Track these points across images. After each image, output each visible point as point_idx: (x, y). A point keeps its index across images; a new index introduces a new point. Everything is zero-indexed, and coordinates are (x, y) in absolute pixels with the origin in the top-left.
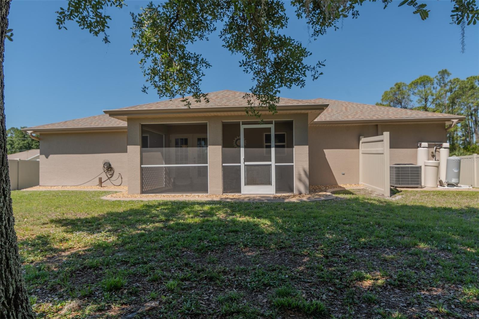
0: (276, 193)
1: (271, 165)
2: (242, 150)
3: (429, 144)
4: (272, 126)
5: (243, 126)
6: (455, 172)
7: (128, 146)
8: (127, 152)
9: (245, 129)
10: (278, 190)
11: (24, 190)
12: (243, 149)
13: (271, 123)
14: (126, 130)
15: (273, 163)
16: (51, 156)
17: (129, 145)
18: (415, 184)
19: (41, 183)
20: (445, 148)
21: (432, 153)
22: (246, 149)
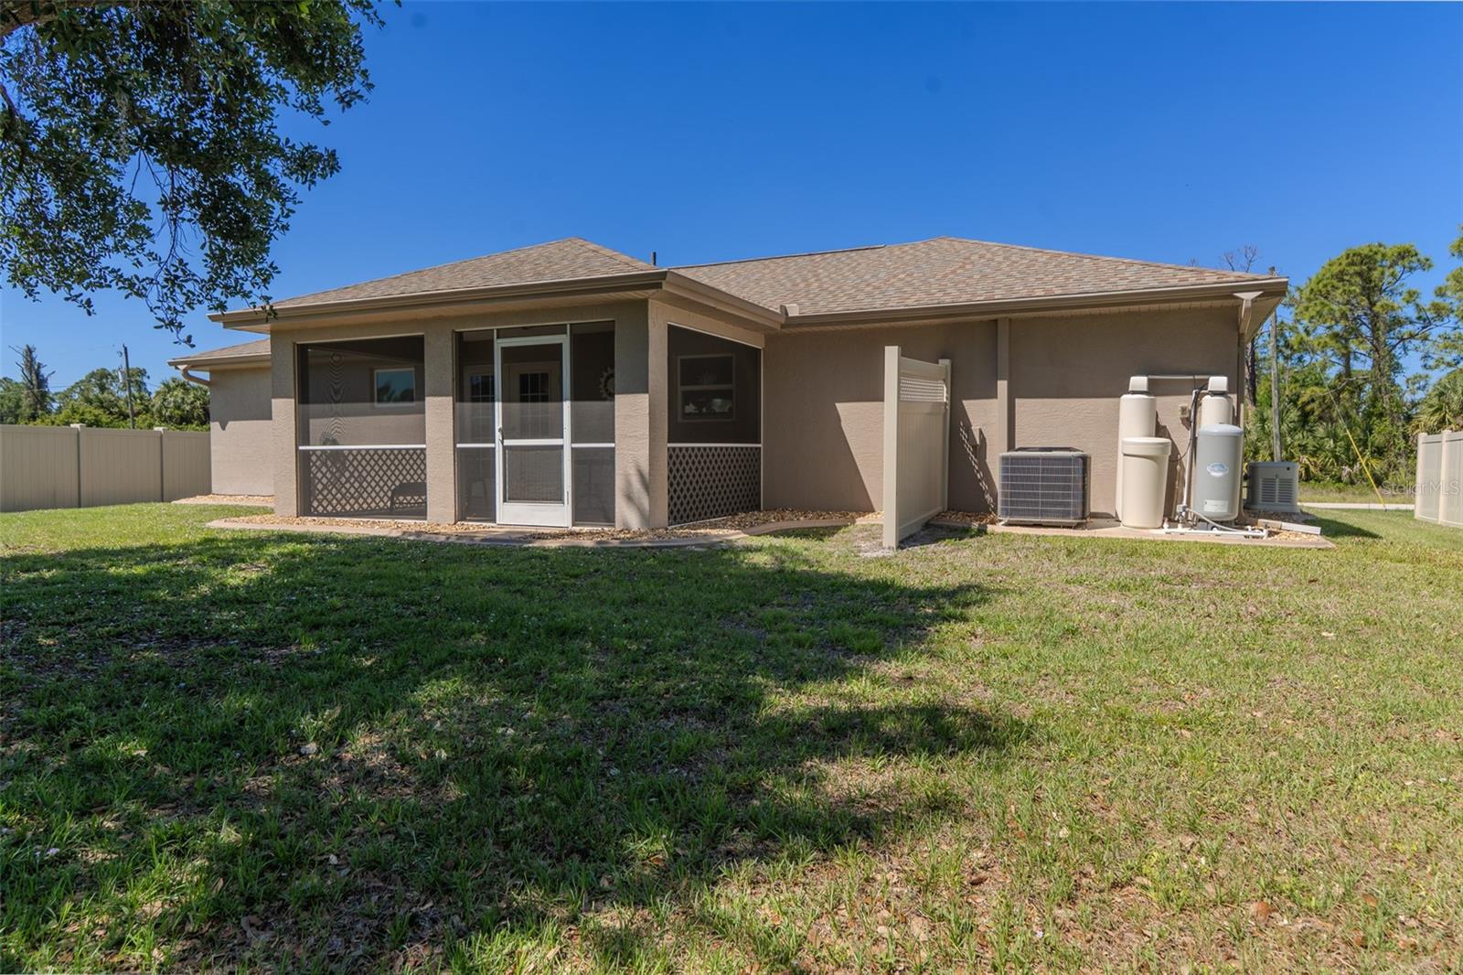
0: (573, 525)
1: (562, 447)
2: (498, 406)
3: (1150, 381)
4: (564, 340)
5: (500, 341)
6: (1214, 478)
7: (273, 400)
8: (269, 418)
9: (504, 349)
10: (578, 517)
11: (183, 501)
12: (500, 404)
13: (560, 330)
14: (269, 364)
15: (566, 442)
16: (231, 424)
17: (275, 397)
18: (1057, 514)
19: (215, 488)
20: (1214, 394)
21: (1184, 410)
22: (508, 404)
